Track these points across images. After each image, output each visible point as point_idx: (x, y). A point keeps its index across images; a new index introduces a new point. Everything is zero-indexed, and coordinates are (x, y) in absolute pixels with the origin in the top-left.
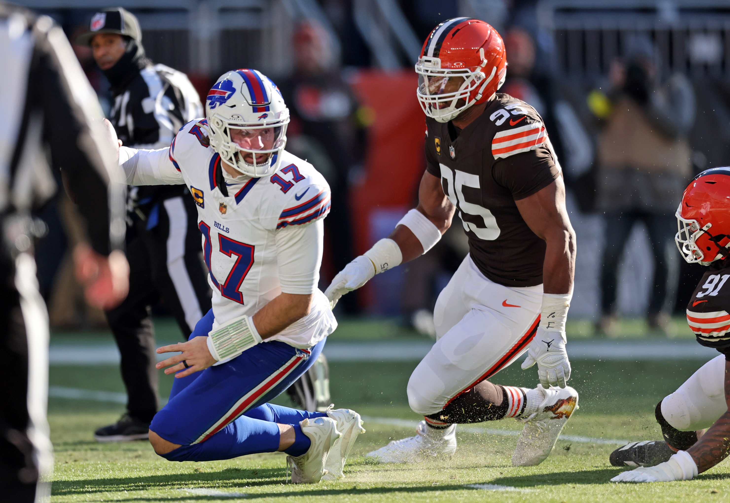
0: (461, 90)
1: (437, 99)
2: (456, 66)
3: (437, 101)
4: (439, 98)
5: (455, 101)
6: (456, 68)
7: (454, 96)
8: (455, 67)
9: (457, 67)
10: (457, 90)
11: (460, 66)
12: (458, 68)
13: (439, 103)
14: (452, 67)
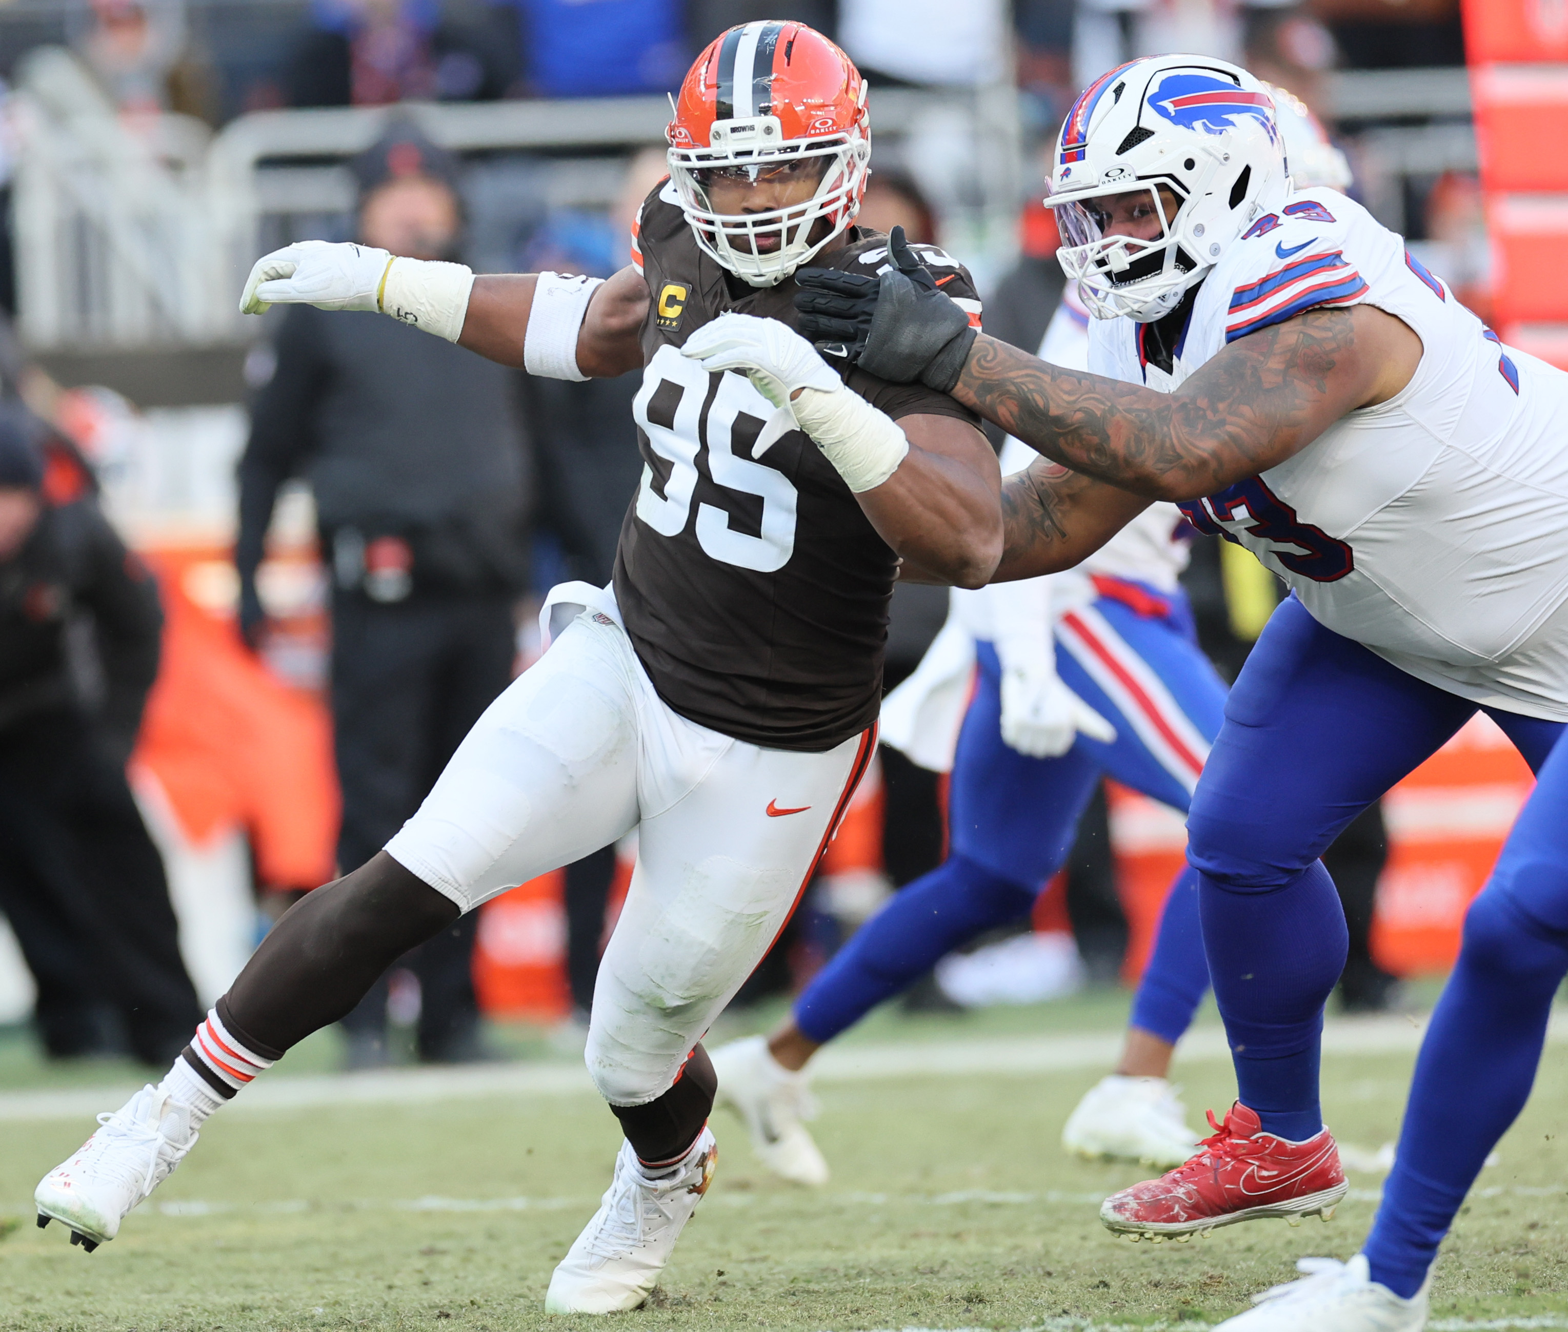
0: (822, 195)
1: (750, 225)
2: (820, 129)
3: (751, 231)
4: (755, 224)
5: (806, 224)
6: (821, 134)
7: (802, 213)
8: (818, 131)
9: (822, 131)
10: (811, 195)
11: (828, 128)
12: (826, 134)
13: (757, 236)
14: (813, 132)
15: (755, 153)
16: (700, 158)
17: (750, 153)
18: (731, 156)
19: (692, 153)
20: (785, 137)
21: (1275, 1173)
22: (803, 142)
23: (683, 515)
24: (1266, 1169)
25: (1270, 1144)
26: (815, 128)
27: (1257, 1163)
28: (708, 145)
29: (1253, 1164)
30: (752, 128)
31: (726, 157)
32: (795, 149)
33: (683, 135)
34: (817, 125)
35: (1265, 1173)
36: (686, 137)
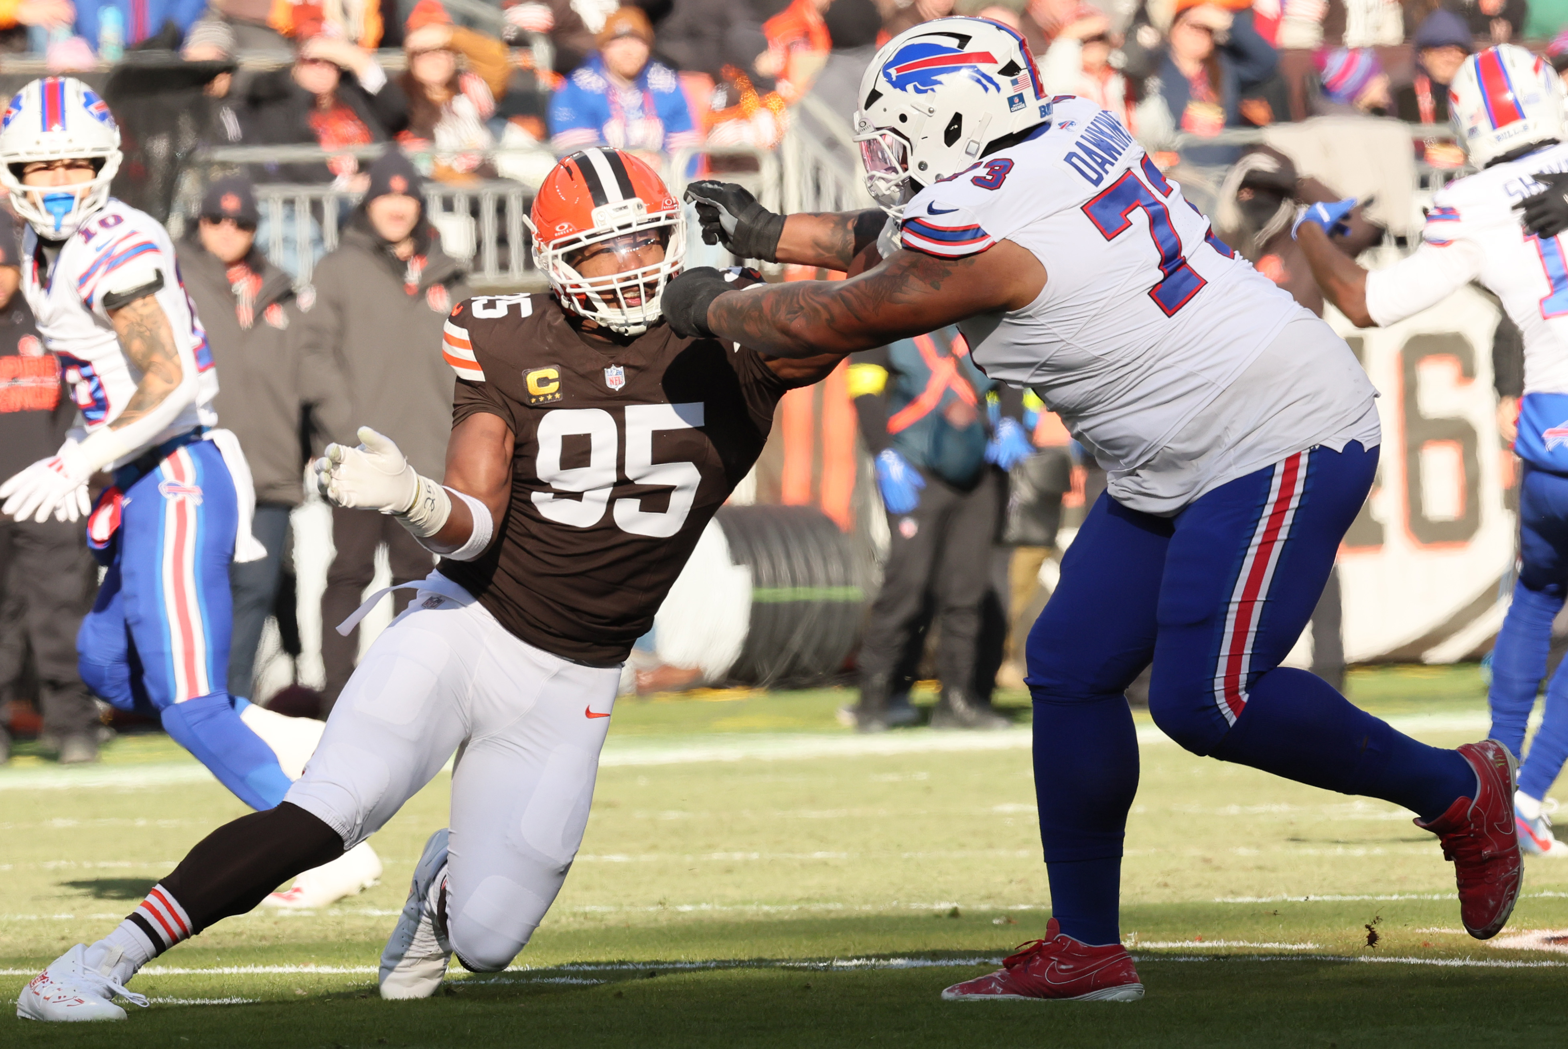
15: (634, 225)
16: (588, 237)
17: (629, 225)
18: (616, 230)
19: (581, 235)
20: (649, 211)
21: (1071, 967)
22: (662, 214)
23: (602, 510)
24: (1064, 964)
25: (1066, 943)
26: (665, 205)
27: (1057, 959)
28: (592, 226)
29: (1054, 960)
30: (625, 207)
31: (613, 231)
32: (658, 219)
33: (566, 226)
34: (666, 203)
35: (1063, 967)
36: (569, 227)
